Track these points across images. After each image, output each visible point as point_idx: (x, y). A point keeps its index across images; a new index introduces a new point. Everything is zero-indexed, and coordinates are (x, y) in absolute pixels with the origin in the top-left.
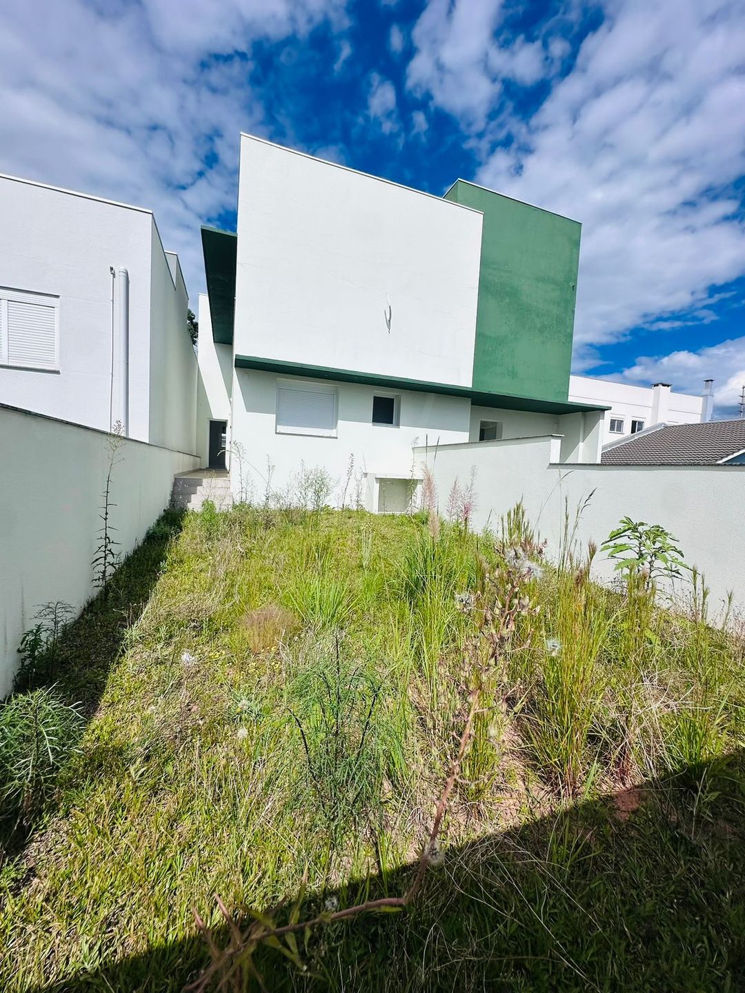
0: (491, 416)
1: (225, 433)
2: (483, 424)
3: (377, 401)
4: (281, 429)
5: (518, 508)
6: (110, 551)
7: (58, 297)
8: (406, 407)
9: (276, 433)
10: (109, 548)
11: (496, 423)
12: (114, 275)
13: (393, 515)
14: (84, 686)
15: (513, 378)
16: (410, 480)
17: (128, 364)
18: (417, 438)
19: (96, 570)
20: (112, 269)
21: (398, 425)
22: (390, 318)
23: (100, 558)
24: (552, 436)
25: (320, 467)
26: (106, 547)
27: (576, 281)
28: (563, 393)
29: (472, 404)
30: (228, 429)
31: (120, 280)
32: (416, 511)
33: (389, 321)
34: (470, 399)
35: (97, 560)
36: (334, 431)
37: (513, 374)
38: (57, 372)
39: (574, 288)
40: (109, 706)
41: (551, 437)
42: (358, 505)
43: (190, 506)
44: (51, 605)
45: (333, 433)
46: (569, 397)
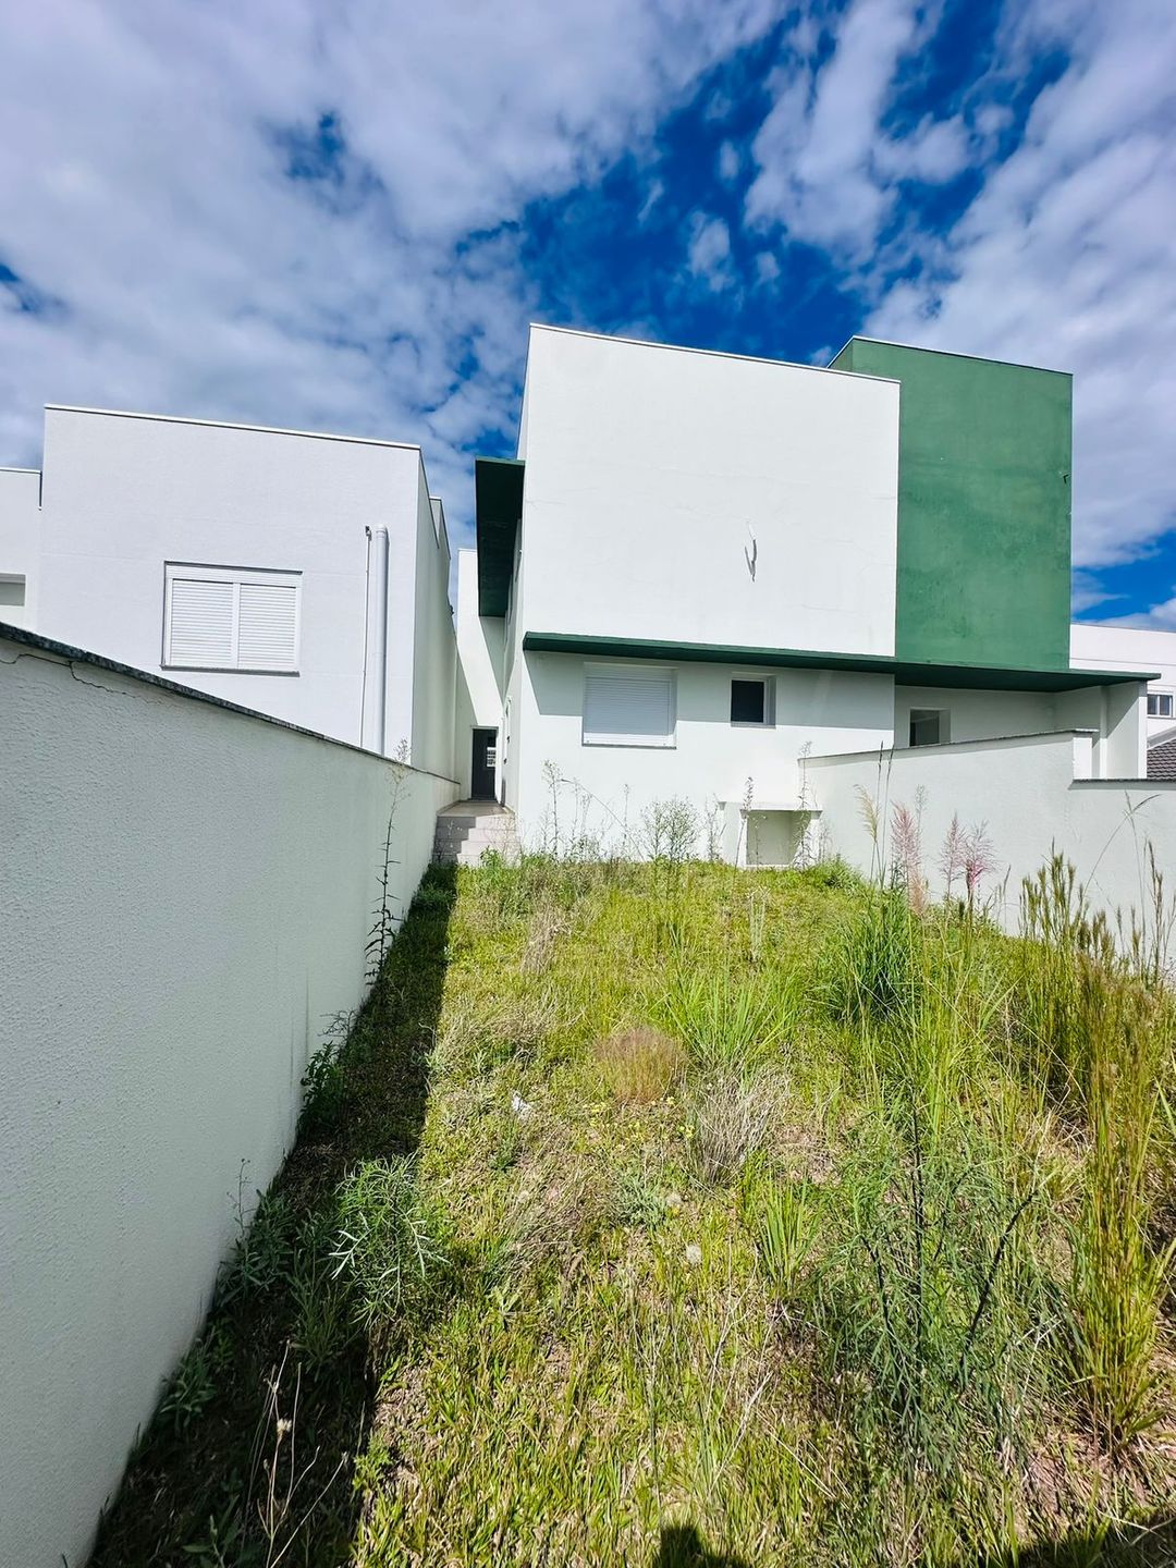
0: (929, 701)
1: (494, 746)
2: (914, 714)
3: (737, 687)
4: (591, 738)
5: (1058, 863)
6: (389, 930)
7: (300, 573)
8: (784, 694)
9: (583, 745)
10: (387, 927)
11: (938, 712)
12: (370, 536)
13: (773, 871)
14: (387, 1143)
15: (964, 636)
16: (800, 812)
17: (385, 656)
18: (809, 744)
19: (370, 959)
20: (367, 529)
21: (772, 723)
22: (755, 558)
23: (377, 941)
24: (1074, 732)
25: (681, 799)
26: (383, 925)
27: (1069, 466)
28: (1061, 655)
29: (896, 684)
30: (499, 740)
31: (377, 545)
32: (812, 863)
33: (753, 562)
34: (893, 676)
35: (372, 944)
36: (671, 737)
37: (964, 630)
38: (296, 674)
39: (1066, 479)
40: (430, 1179)
41: (1071, 735)
42: (712, 854)
43: (461, 859)
44: (342, 1015)
45: (669, 740)
46: (1071, 661)
